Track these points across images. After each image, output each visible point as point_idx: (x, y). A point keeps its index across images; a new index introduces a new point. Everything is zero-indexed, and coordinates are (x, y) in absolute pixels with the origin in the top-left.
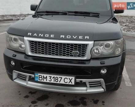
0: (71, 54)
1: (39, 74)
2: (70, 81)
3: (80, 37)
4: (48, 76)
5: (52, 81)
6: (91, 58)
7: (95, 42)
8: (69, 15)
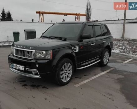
4: (16, 65)
5: (17, 68)
7: (36, 51)
8: (51, 38)
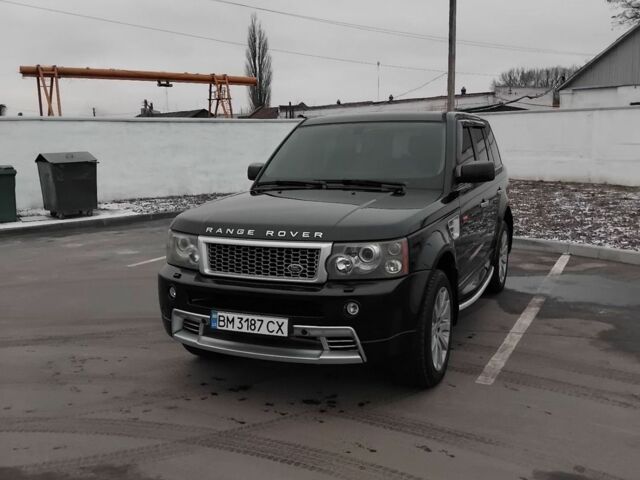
0: (286, 270)
1: (219, 314)
2: (280, 329)
3: (305, 235)
4: (236, 316)
5: (244, 330)
6: (328, 280)
7: (336, 245)
8: (327, 189)
